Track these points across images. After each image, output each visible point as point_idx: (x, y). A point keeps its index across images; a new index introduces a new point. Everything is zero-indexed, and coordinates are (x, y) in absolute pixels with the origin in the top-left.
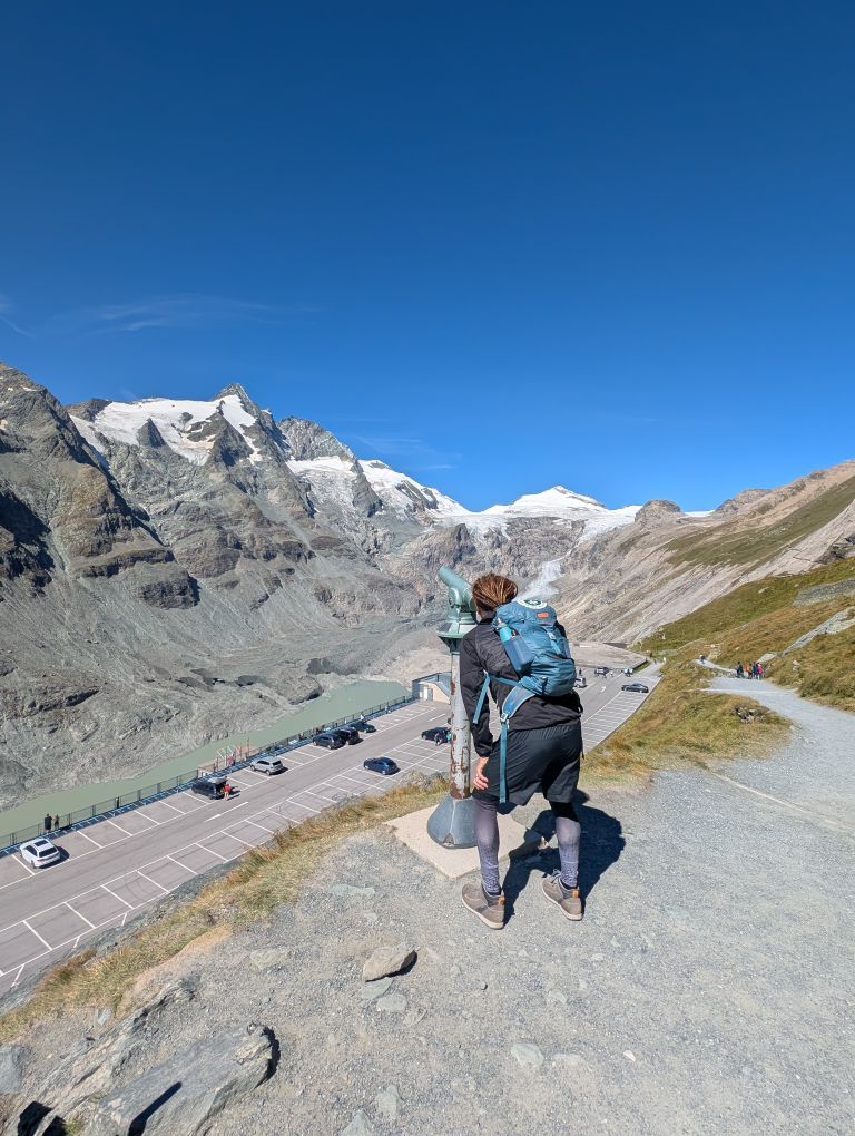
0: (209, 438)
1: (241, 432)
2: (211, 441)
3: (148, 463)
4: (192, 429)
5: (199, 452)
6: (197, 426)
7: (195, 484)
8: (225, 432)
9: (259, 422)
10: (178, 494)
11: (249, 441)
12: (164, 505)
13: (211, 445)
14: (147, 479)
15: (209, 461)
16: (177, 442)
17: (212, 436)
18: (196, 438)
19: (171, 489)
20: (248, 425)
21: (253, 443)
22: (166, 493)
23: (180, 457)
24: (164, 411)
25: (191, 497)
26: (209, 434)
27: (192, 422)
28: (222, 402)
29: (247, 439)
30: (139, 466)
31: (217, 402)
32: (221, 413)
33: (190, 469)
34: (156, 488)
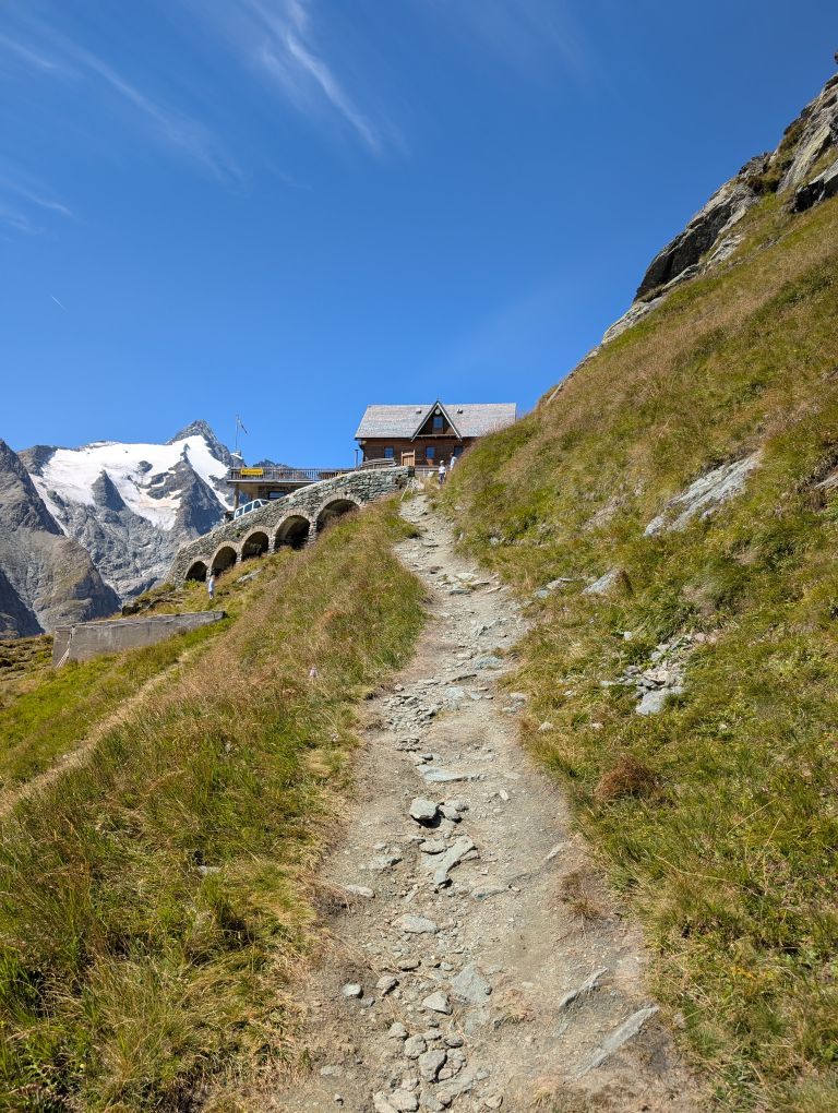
0: (173, 494)
1: (212, 485)
2: (176, 498)
3: (108, 528)
4: (153, 483)
5: (164, 513)
6: (159, 478)
7: (163, 555)
8: (195, 486)
9: (233, 473)
10: (147, 567)
11: (221, 497)
12: (135, 583)
13: (177, 504)
14: (110, 549)
15: (177, 526)
16: (137, 501)
17: (178, 492)
18: (158, 494)
19: (137, 561)
20: (220, 477)
21: (227, 500)
22: (132, 567)
23: (143, 520)
24: (118, 458)
25: (163, 571)
26: (173, 489)
27: (153, 472)
28: (186, 447)
29: (219, 494)
30: (101, 534)
31: (179, 446)
32: (186, 460)
33: (155, 535)
34: (120, 560)
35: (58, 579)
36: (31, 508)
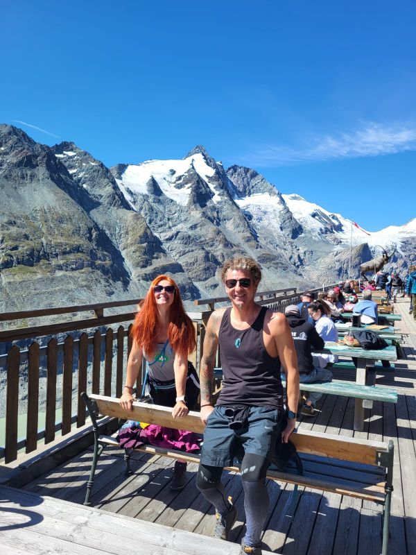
0: (187, 186)
1: (206, 180)
2: (188, 188)
3: (155, 206)
4: (177, 181)
5: (183, 196)
6: (179, 178)
7: (183, 219)
8: (198, 182)
9: (217, 173)
10: (175, 226)
11: (212, 186)
12: (169, 234)
13: (189, 191)
14: (156, 217)
15: (190, 203)
16: (169, 191)
17: (189, 185)
18: (179, 187)
19: (170, 222)
20: (211, 176)
21: (215, 188)
22: (167, 226)
23: (172, 201)
24: (158, 169)
25: (183, 228)
26: (186, 183)
27: (177, 175)
28: (193, 160)
29: (210, 185)
30: (151, 209)
31: (189, 160)
32: (193, 168)
33: (178, 208)
34: (162, 223)
35: (131, 233)
36: (116, 197)
